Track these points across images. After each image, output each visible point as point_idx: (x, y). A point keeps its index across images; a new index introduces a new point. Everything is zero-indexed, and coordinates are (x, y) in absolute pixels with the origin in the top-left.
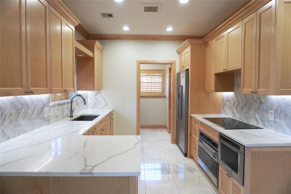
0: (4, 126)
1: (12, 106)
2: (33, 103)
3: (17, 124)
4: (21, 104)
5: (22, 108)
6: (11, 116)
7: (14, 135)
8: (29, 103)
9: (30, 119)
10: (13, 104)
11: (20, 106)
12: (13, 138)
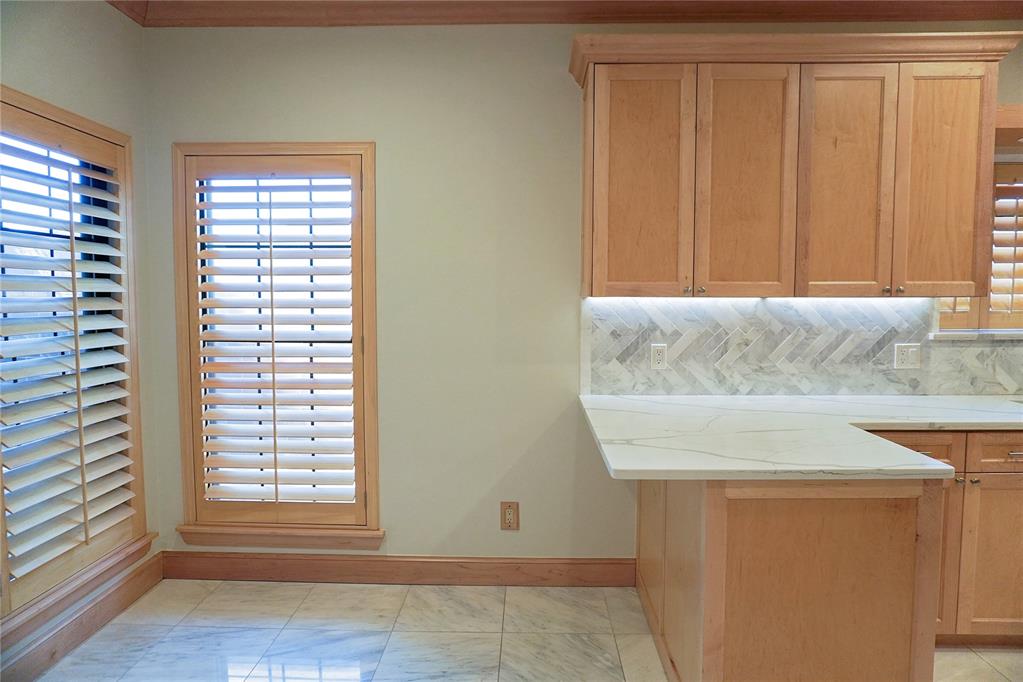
0: (722, 363)
1: (751, 324)
2: (833, 323)
3: (762, 365)
4: (783, 323)
5: (784, 332)
6: (747, 345)
7: (752, 390)
8: (816, 321)
9: (815, 364)
10: (753, 321)
11: (777, 327)
12: (748, 394)
